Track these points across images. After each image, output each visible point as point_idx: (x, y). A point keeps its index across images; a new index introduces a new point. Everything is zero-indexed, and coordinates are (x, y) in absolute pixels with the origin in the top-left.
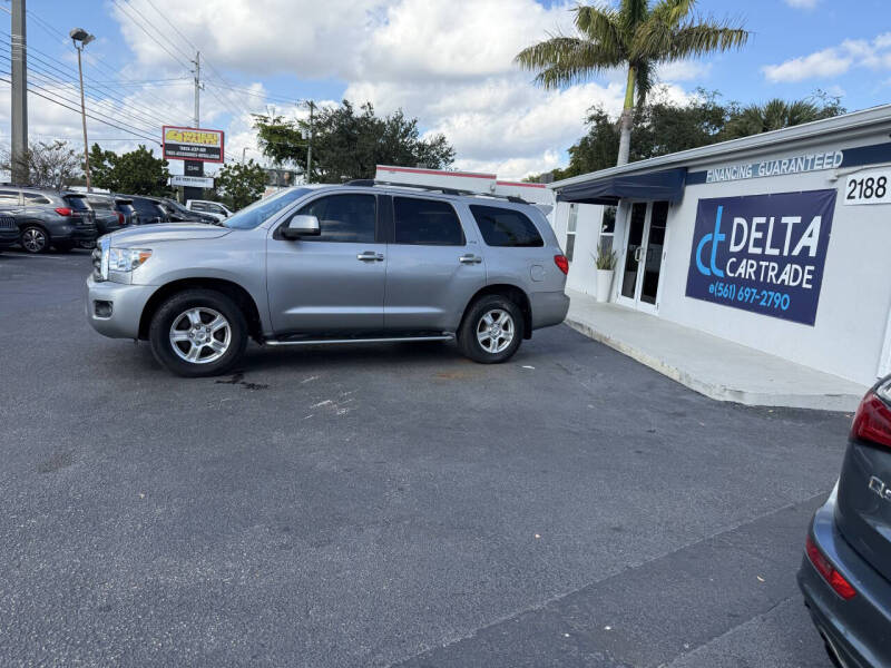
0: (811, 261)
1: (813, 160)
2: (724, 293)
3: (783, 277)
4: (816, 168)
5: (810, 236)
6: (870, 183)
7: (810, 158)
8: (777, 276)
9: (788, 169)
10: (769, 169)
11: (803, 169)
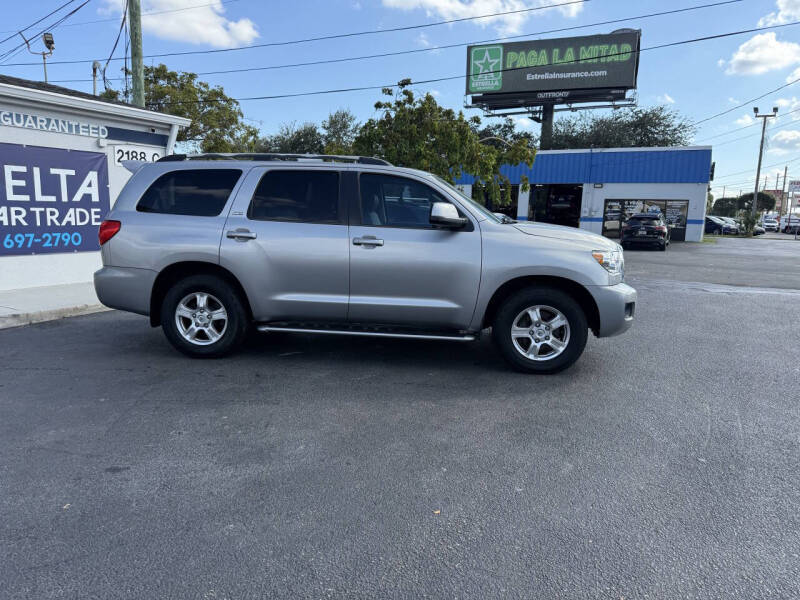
1: (77, 127)
3: (67, 219)
4: (81, 133)
5: (90, 185)
6: (134, 154)
7: (74, 124)
8: (60, 219)
9: (47, 126)
10: (18, 121)
11: (67, 131)
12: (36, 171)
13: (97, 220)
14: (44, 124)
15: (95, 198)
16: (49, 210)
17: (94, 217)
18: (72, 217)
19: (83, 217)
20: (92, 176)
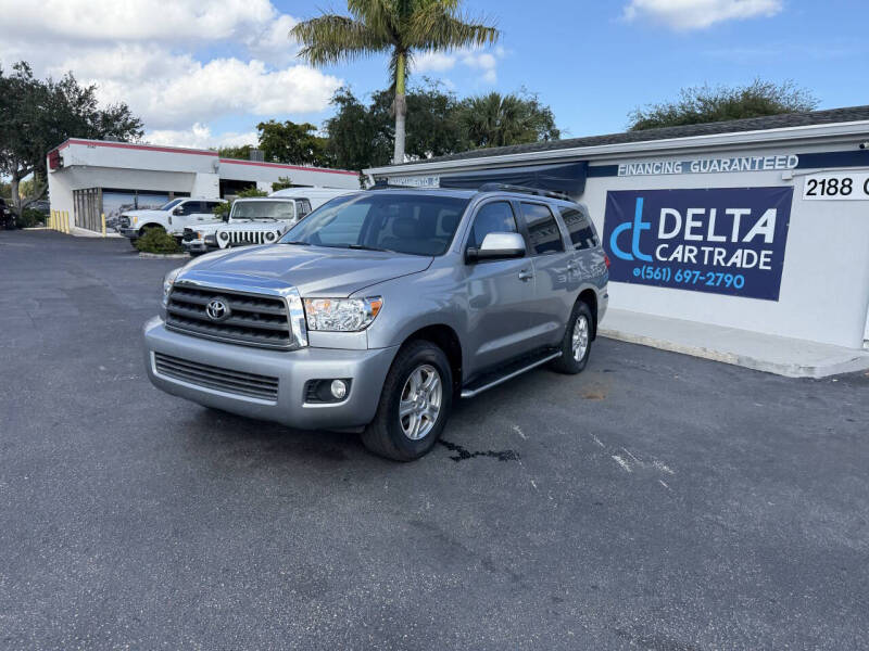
0: (768, 246)
1: (761, 162)
2: (656, 275)
4: (765, 168)
5: (765, 224)
6: (833, 183)
7: (758, 159)
8: (726, 260)
9: (730, 167)
10: (704, 168)
11: (748, 167)
12: (713, 212)
13: (765, 264)
14: (726, 166)
15: (769, 239)
16: (717, 250)
17: (763, 259)
18: (739, 258)
19: (750, 259)
20: (771, 215)
